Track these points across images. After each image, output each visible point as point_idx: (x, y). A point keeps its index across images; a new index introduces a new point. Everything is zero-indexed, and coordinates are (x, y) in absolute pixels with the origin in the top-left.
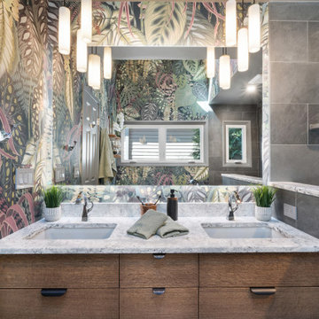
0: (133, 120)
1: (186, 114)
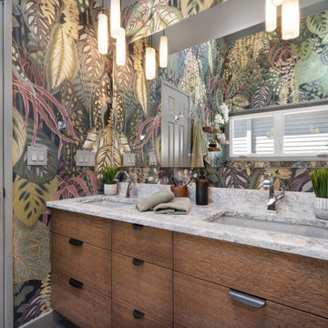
0: (242, 110)
1: (312, 92)
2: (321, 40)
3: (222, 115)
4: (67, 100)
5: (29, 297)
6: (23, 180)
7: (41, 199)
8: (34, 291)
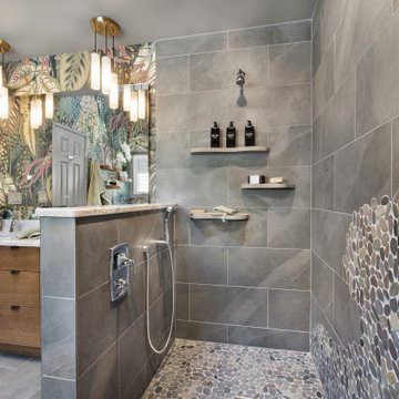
3: (124, 153)
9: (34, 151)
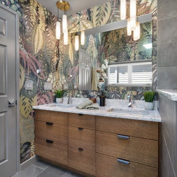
1: (144, 56)
2: (148, 33)
3: (105, 65)
4: (40, 59)
5: (26, 150)
6: (24, 97)
7: (31, 105)
8: (28, 147)
9: (72, 62)
